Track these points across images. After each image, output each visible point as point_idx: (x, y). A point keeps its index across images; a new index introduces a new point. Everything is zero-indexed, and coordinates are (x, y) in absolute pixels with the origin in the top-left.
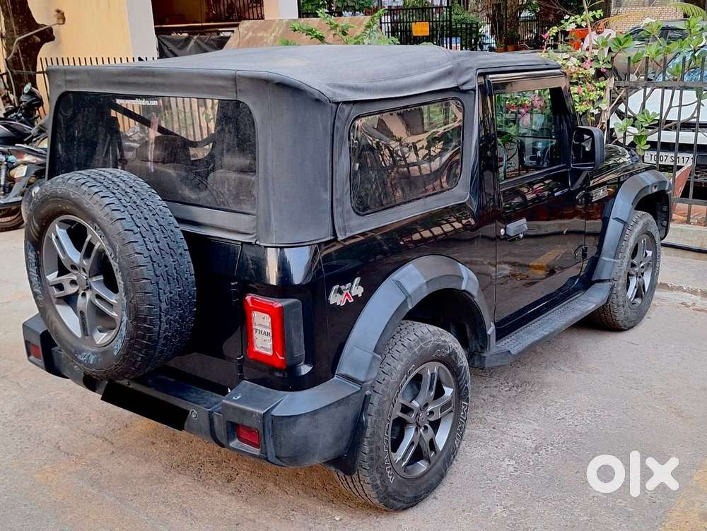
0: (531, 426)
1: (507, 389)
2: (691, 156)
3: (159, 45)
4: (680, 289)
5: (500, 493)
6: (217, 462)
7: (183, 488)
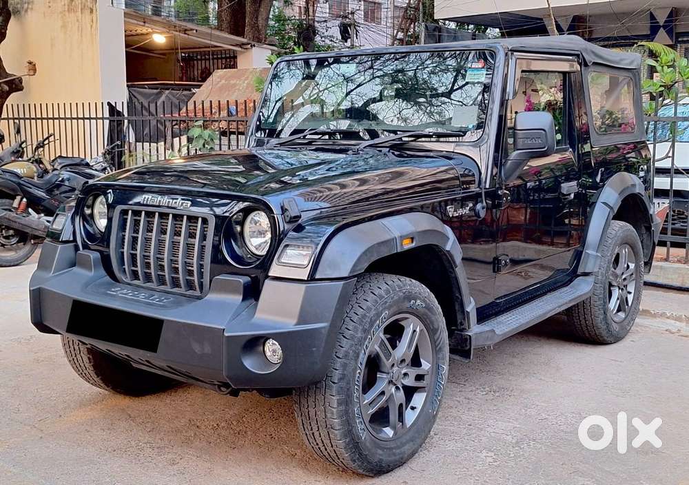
0: (511, 424)
1: (484, 393)
2: (667, 201)
3: (130, 98)
4: (663, 315)
5: (478, 480)
6: (158, 448)
7: (118, 470)
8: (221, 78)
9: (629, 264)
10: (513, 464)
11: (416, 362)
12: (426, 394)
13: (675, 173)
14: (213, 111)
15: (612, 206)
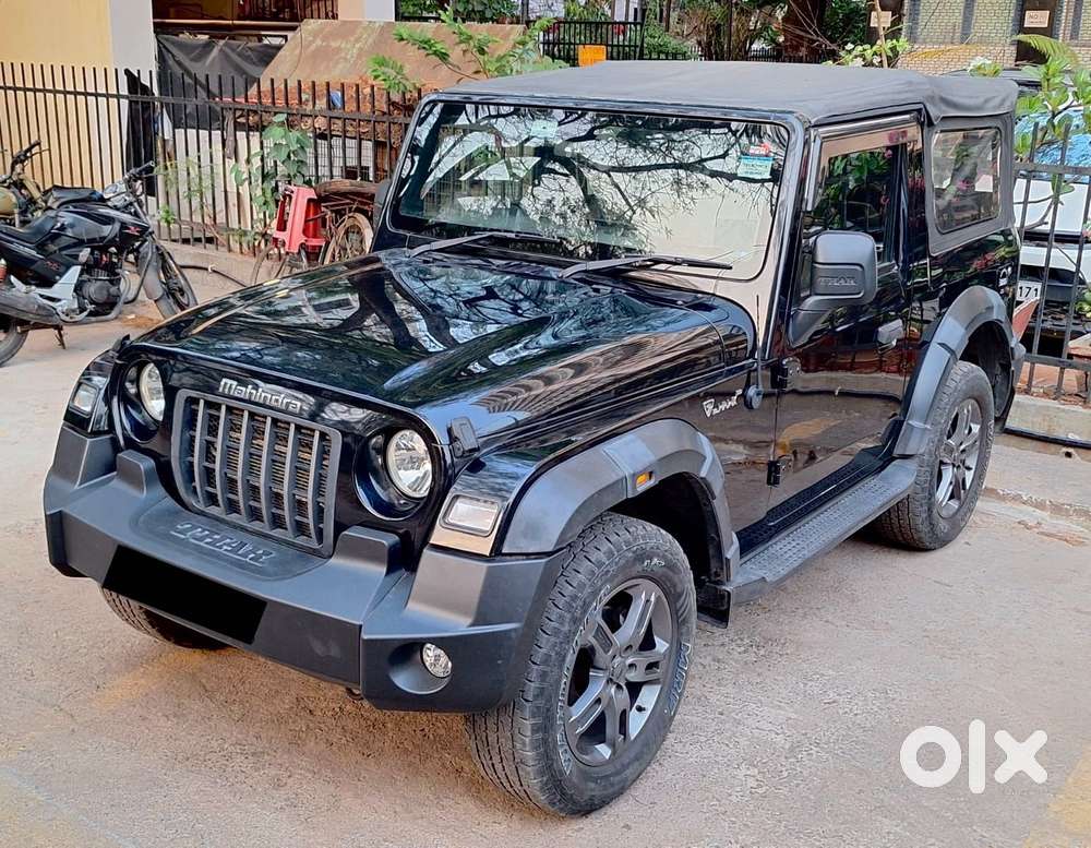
0: (783, 712)
1: (743, 649)
2: (1039, 286)
3: (160, 52)
4: (1017, 498)
5: (734, 823)
6: (253, 754)
7: (196, 797)
8: (315, 35)
9: (972, 425)
10: (785, 791)
11: (648, 643)
12: (659, 687)
13: (1056, 241)
14: (304, 97)
15: (953, 348)
